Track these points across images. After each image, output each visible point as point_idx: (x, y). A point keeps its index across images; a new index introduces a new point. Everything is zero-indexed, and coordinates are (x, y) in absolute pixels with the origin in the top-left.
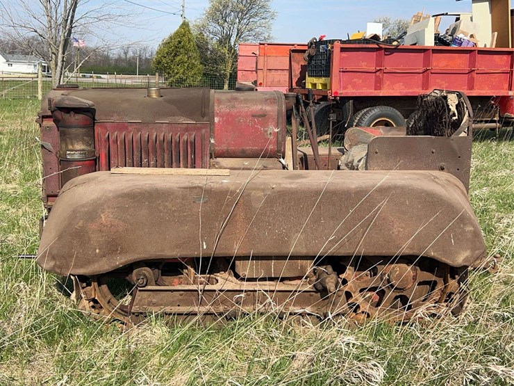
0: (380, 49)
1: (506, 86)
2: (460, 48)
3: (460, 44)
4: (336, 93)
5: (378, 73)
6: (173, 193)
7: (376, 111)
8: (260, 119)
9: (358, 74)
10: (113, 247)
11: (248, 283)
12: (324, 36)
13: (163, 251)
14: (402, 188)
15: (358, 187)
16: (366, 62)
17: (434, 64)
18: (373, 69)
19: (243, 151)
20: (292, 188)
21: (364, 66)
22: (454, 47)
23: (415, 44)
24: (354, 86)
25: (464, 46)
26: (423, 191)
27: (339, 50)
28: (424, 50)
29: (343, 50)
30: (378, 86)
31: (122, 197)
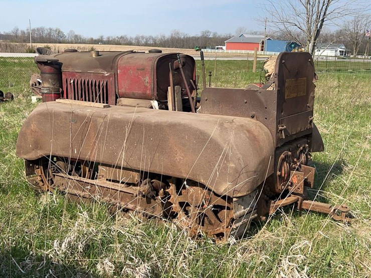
6: (60, 116)
8: (141, 72)
10: (37, 145)
11: (113, 183)
13: (57, 151)
14: (184, 126)
15: (156, 122)
19: (133, 94)
20: (118, 118)
26: (198, 130)
31: (40, 115)
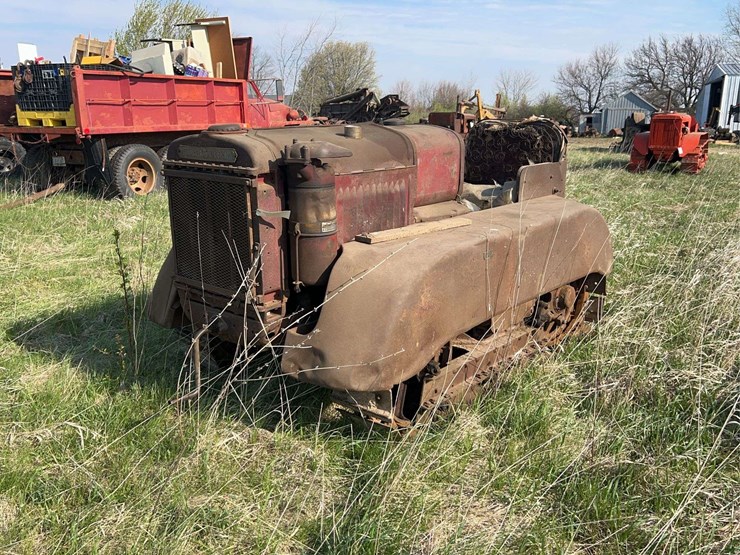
0: (125, 77)
1: (239, 118)
2: (195, 78)
3: (197, 74)
4: (87, 130)
5: (126, 106)
7: (132, 150)
9: (105, 107)
12: (41, 59)
16: (111, 92)
17: (177, 95)
18: (120, 101)
21: (109, 98)
22: (188, 76)
23: (151, 72)
24: (103, 123)
25: (200, 77)
27: (81, 76)
28: (166, 80)
29: (86, 77)
30: (129, 121)
